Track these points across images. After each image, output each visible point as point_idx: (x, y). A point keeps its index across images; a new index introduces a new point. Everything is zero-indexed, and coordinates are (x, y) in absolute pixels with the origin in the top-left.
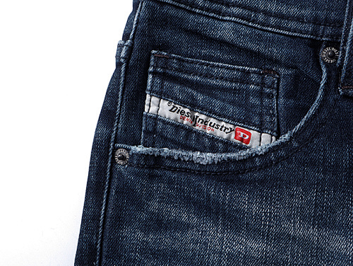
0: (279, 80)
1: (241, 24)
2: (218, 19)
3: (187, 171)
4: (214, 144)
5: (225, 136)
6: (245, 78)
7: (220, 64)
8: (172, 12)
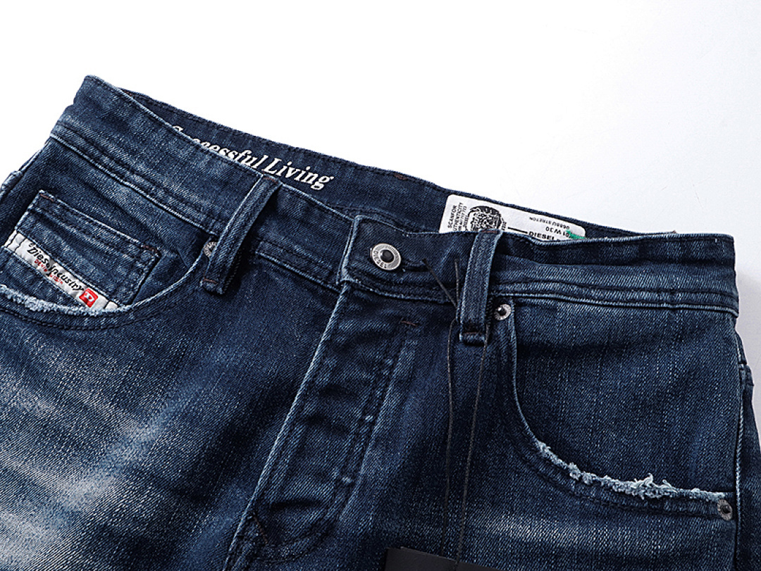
0: (157, 260)
1: (139, 193)
2: (118, 181)
3: (15, 315)
4: (56, 296)
5: (71, 292)
6: (122, 246)
7: (103, 225)
8: (75, 159)
